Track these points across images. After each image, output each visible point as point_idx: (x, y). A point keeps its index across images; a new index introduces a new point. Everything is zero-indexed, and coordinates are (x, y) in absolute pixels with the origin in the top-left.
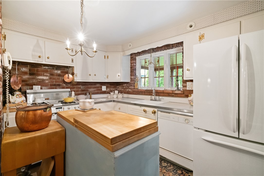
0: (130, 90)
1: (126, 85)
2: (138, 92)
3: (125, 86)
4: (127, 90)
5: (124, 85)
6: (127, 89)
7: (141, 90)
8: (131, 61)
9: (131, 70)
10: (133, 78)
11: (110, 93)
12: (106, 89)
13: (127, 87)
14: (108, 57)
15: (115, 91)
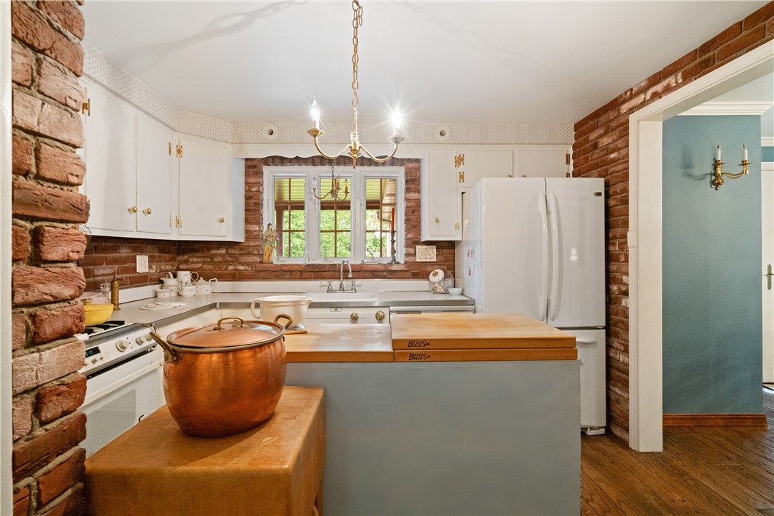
0: (242, 268)
1: (223, 251)
2: (277, 273)
3: (222, 255)
4: (230, 268)
5: (213, 252)
6: (230, 265)
7: (290, 265)
8: (247, 175)
9: (247, 205)
10: (257, 229)
11: (162, 282)
12: (150, 267)
13: (228, 259)
14: (179, 151)
15: (181, 274)
